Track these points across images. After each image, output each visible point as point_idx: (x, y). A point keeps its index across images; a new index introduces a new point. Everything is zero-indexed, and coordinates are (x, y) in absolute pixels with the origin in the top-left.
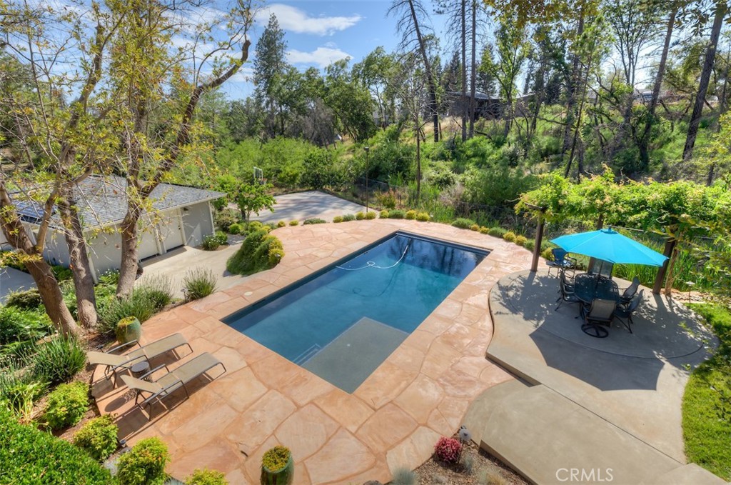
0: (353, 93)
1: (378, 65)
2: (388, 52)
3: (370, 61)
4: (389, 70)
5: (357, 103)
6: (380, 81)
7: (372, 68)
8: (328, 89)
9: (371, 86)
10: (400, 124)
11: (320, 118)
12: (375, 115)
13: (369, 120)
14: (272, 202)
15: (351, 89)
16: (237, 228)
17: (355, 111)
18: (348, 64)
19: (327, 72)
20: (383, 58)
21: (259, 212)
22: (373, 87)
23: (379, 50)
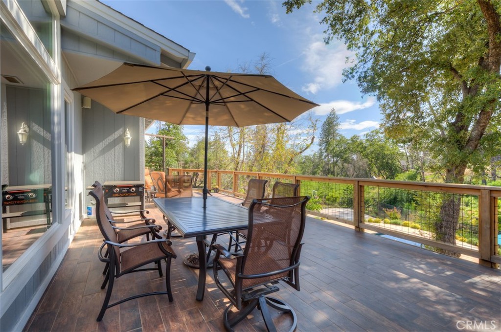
0: (383, 150)
5: (386, 155)
8: (366, 147)
11: (359, 165)
13: (397, 166)
15: (382, 147)
17: (385, 161)
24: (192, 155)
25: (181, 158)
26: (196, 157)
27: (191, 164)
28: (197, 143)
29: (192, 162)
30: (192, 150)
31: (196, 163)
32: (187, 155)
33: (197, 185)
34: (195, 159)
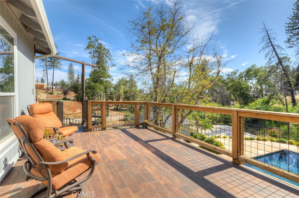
0: (240, 84)
1: (253, 72)
2: (258, 66)
3: (248, 71)
4: (260, 74)
5: (243, 88)
6: (254, 78)
7: (249, 73)
8: (227, 83)
9: (249, 81)
10: (270, 97)
11: (224, 94)
12: (251, 93)
13: (249, 95)
14: (212, 127)
15: (239, 82)
16: (197, 136)
17: (242, 92)
18: (237, 73)
19: (227, 76)
20: (256, 69)
21: (206, 131)
22: (250, 81)
23: (253, 66)
24: (115, 88)
25: (108, 91)
26: (118, 90)
27: (115, 95)
28: (118, 81)
29: (115, 93)
30: (115, 86)
31: (118, 94)
32: (112, 89)
33: (119, 108)
34: (117, 91)
